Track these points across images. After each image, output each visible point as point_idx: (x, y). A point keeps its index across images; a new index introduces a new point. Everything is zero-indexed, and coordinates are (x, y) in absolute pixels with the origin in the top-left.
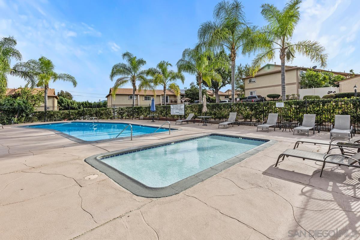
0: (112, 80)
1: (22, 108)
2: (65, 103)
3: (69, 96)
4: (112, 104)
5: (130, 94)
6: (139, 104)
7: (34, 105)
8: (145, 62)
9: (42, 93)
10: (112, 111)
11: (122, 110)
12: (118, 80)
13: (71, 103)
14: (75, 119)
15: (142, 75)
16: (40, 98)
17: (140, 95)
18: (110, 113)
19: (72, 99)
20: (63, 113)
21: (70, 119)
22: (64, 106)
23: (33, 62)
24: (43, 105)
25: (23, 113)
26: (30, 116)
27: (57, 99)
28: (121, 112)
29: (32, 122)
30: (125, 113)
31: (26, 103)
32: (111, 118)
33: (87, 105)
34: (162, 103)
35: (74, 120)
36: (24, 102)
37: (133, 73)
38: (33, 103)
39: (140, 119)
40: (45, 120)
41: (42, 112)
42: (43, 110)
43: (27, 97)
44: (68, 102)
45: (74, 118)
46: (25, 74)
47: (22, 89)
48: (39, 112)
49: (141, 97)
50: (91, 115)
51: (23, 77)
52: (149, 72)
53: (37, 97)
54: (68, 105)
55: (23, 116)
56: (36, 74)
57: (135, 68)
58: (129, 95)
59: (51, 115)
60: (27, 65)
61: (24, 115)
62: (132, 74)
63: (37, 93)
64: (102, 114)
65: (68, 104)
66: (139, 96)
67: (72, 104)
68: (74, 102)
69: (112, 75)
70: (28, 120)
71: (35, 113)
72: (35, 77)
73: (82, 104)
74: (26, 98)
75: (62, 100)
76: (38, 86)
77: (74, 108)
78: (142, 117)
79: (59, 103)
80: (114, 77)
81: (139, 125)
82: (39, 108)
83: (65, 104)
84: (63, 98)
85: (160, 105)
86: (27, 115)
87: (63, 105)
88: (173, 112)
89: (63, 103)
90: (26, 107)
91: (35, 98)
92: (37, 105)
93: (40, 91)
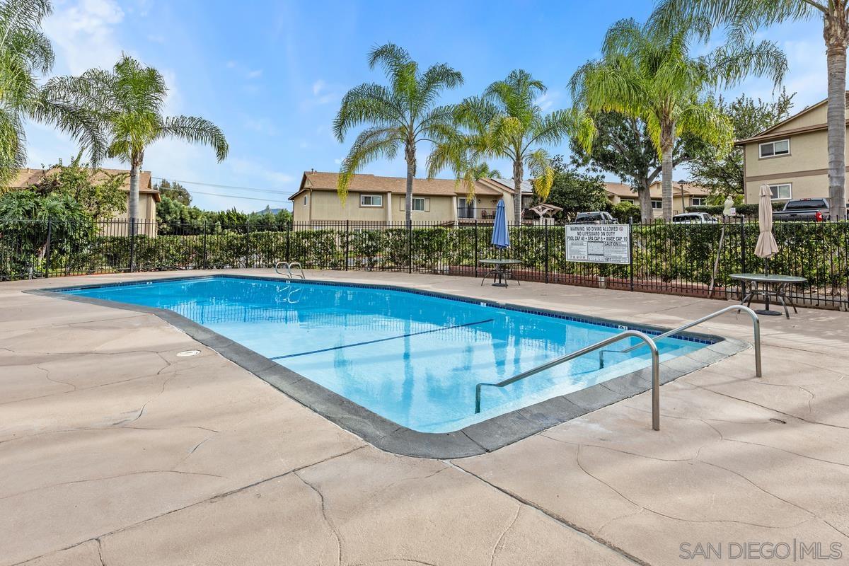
0: (340, 136)
1: (61, 226)
2: (176, 213)
3: (182, 194)
4: (313, 218)
5: (365, 190)
6: (390, 219)
7: (95, 216)
8: (458, 75)
9: (117, 181)
10: (338, 241)
11: (371, 238)
12: (364, 137)
13: (190, 213)
14: (219, 264)
15: (439, 122)
16: (114, 195)
17: (394, 195)
18: (333, 246)
19: (188, 204)
20: (184, 243)
21: (206, 266)
22: (173, 223)
23: (99, 77)
24: (126, 216)
25: (62, 242)
26: (86, 251)
27: (157, 201)
28: (368, 247)
29: (91, 271)
30: (381, 250)
31: (73, 210)
32: (335, 266)
33: (230, 221)
34: (456, 220)
35: (218, 268)
36: (67, 206)
37: (407, 114)
38: (94, 212)
39: (435, 273)
40: (130, 266)
41: (122, 240)
42: (122, 232)
43: (78, 194)
44: (181, 211)
45: (216, 261)
46: (74, 118)
47: (63, 168)
48: (114, 238)
49: (397, 199)
50: (270, 254)
51: (68, 127)
52: (462, 113)
53: (106, 194)
54: (182, 220)
55: (62, 252)
56: (106, 117)
57: (418, 98)
58: (360, 193)
59: (150, 250)
60: (80, 85)
61: (68, 248)
62: (403, 117)
63: (102, 183)
64: (304, 251)
65: (181, 218)
66: (389, 195)
67: (192, 217)
68: (197, 212)
69: (343, 121)
70: (78, 264)
71: (101, 241)
72: (102, 125)
73: (221, 217)
74: (73, 195)
75: (166, 205)
76: (111, 153)
77: (199, 228)
78: (441, 264)
79: (159, 213)
80: (348, 129)
81: (478, 302)
82: (112, 227)
83: (174, 215)
84: (170, 201)
85: (451, 225)
86: (76, 248)
87: (169, 218)
88: (578, 252)
89: (169, 213)
90: (73, 222)
91: (99, 196)
92: (102, 218)
93: (113, 177)
